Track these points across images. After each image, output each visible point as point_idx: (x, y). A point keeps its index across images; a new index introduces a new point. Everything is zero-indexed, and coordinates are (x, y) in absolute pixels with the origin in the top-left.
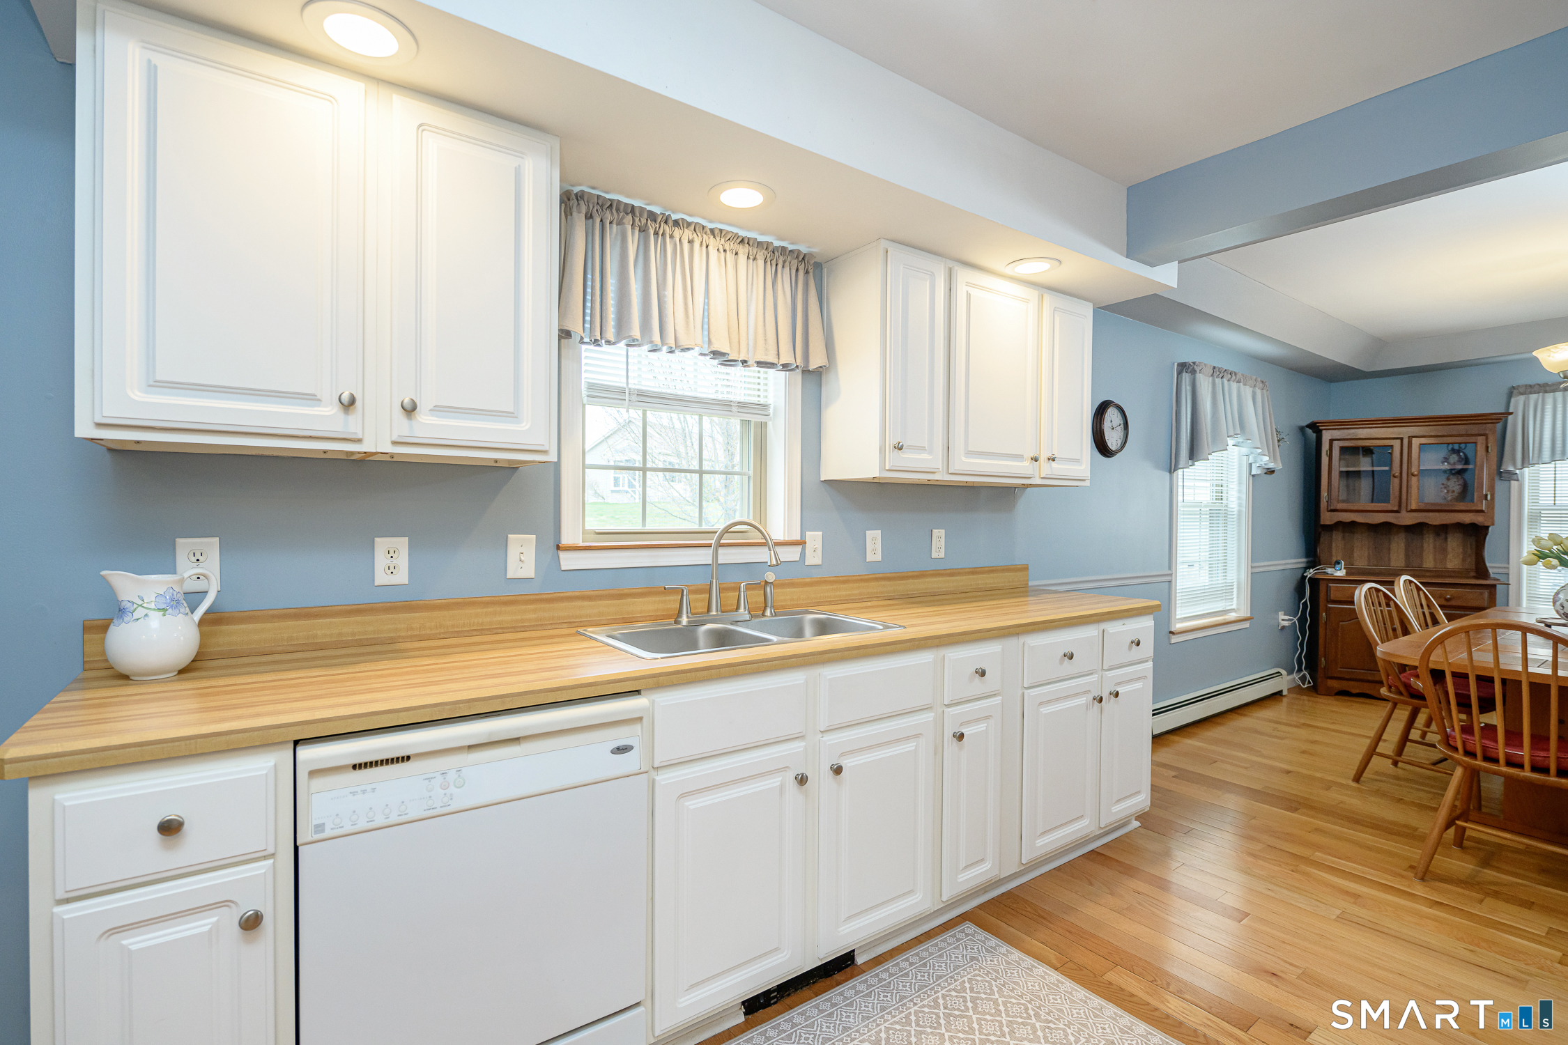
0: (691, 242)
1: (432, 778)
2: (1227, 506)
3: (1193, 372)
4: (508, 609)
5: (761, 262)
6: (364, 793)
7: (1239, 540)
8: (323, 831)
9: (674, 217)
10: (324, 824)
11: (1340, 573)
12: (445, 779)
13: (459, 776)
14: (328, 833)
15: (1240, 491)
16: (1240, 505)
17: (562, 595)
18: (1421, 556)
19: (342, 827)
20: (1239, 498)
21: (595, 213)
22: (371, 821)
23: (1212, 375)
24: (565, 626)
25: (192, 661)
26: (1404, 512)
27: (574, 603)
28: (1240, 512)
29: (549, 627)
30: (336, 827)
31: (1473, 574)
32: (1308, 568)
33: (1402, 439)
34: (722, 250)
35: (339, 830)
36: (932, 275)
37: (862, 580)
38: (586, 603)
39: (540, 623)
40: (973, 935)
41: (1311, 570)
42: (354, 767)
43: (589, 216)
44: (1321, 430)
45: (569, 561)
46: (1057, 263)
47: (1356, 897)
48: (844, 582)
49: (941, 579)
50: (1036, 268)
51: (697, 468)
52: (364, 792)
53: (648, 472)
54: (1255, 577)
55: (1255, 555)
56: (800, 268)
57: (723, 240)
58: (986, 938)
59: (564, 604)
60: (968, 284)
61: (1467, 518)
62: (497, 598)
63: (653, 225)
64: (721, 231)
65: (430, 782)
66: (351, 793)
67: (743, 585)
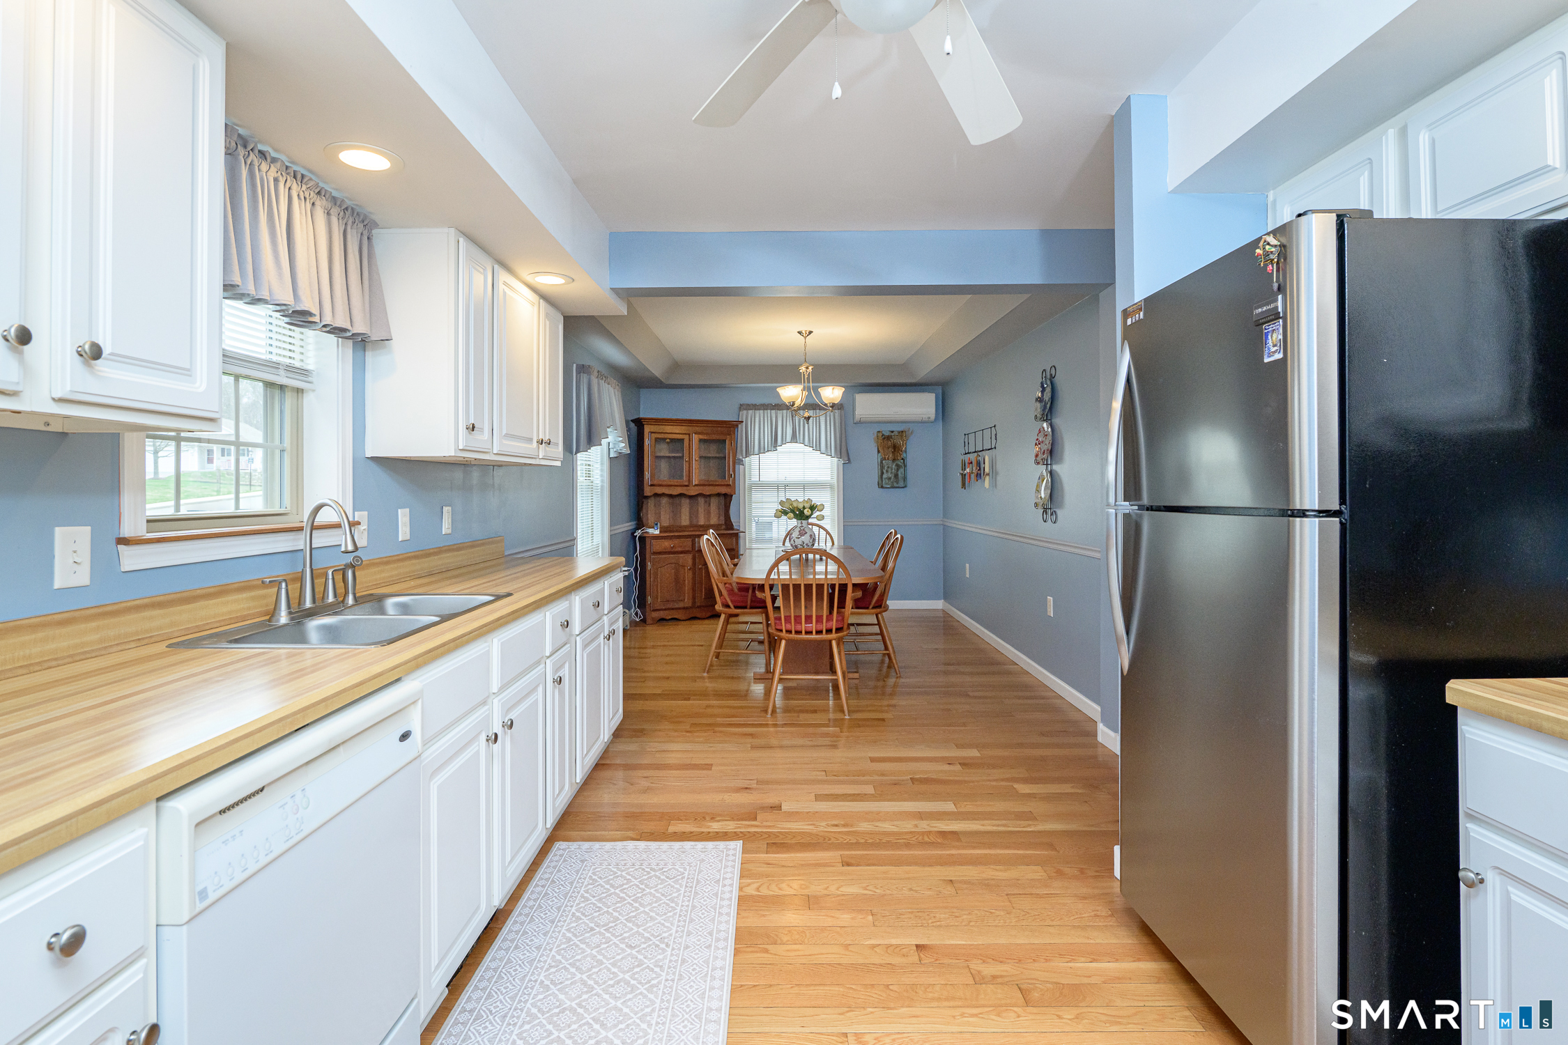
1: (285, 804)
2: (592, 482)
3: (589, 373)
6: (234, 840)
7: (602, 509)
8: (208, 896)
9: (260, 147)
10: (206, 888)
11: (655, 532)
13: (304, 796)
14: (212, 897)
15: (602, 470)
16: (602, 481)
17: (129, 604)
18: (697, 517)
19: (222, 886)
20: (602, 476)
22: (245, 870)
23: (597, 377)
24: (133, 645)
26: (691, 488)
27: (142, 614)
28: (602, 486)
29: (115, 649)
30: (217, 887)
31: (723, 527)
32: (638, 528)
33: (689, 434)
35: (220, 890)
36: (485, 269)
37: (399, 560)
39: (103, 645)
40: (569, 848)
41: (640, 531)
44: (643, 425)
46: (572, 281)
47: (752, 735)
48: (387, 563)
50: (551, 281)
51: (233, 438)
52: (234, 837)
53: (182, 443)
54: (612, 537)
55: (613, 523)
56: (364, 232)
57: (304, 187)
58: (580, 845)
59: (131, 617)
60: (505, 283)
61: (723, 490)
64: (303, 176)
65: (284, 809)
66: (223, 843)
67: (331, 571)
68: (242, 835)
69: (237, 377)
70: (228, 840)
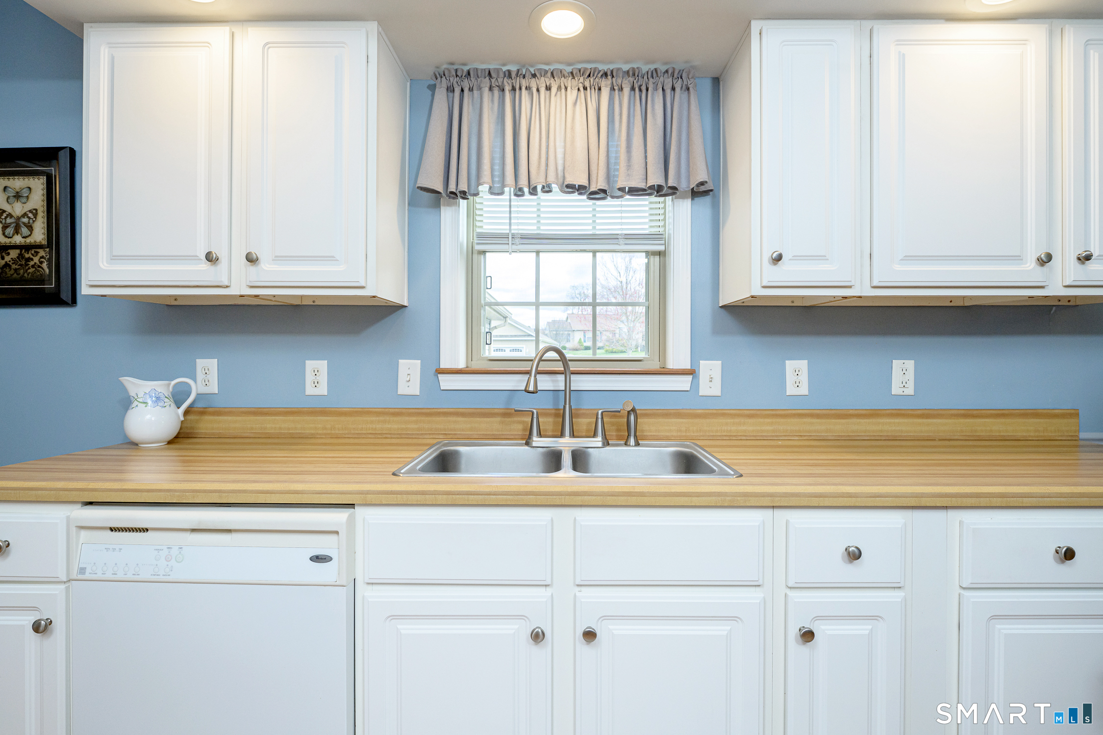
0: (548, 88)
1: (160, 550)
4: (396, 419)
5: (627, 90)
6: (113, 551)
8: (84, 573)
10: (86, 568)
12: (169, 552)
13: (180, 553)
14: (87, 576)
17: (439, 410)
19: (96, 574)
21: (455, 85)
22: (115, 574)
25: (175, 437)
27: (449, 418)
30: (93, 572)
34: (582, 89)
35: (94, 575)
36: (832, 45)
38: (460, 419)
42: (111, 529)
43: (450, 89)
45: (447, 382)
48: (751, 416)
49: (906, 420)
52: (114, 550)
59: (441, 418)
62: (387, 410)
63: (509, 82)
64: (580, 70)
65: (158, 552)
66: (106, 549)
67: (600, 412)
68: (120, 551)
69: (594, 252)
70: (109, 549)
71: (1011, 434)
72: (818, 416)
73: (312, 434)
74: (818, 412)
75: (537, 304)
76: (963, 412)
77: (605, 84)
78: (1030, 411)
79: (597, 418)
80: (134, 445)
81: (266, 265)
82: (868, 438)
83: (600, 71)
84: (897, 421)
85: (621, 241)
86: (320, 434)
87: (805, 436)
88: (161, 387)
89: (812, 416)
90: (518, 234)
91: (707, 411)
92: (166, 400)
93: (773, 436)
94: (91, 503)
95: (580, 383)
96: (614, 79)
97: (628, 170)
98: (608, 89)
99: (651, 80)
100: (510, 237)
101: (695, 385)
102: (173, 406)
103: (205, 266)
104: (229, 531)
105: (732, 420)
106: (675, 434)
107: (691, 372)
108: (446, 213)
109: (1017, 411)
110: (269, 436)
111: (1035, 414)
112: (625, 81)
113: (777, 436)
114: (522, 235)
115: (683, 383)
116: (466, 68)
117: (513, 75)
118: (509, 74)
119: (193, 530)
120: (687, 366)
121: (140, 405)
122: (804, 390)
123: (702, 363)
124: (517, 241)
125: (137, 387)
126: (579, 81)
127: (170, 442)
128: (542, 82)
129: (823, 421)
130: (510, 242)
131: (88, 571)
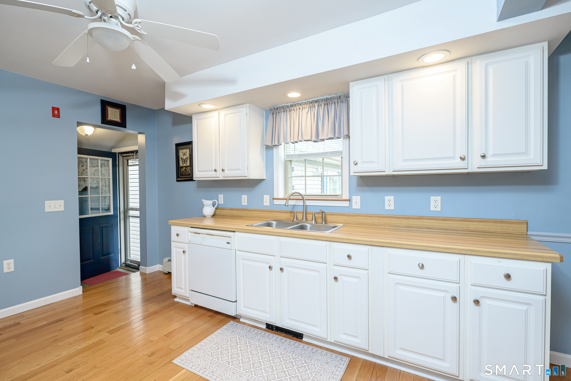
1: (202, 238)
4: (263, 213)
13: (205, 239)
17: (273, 211)
21: (274, 112)
22: (195, 242)
27: (276, 213)
36: (377, 86)
42: (195, 233)
43: (273, 114)
45: (276, 202)
59: (274, 213)
62: (260, 210)
67: (314, 213)
68: (196, 238)
70: (194, 237)
71: (488, 230)
72: (397, 218)
73: (243, 216)
74: (397, 216)
75: (305, 176)
76: (463, 219)
77: (316, 105)
78: (498, 220)
79: (313, 215)
80: (205, 216)
81: (226, 171)
82: (418, 227)
83: (314, 101)
84: (431, 221)
85: (329, 154)
86: (245, 216)
87: (391, 225)
88: (210, 202)
89: (394, 217)
90: (297, 154)
91: (354, 214)
92: (211, 205)
93: (379, 224)
94: (192, 227)
95: (308, 203)
96: (319, 103)
97: (322, 133)
98: (317, 106)
99: (330, 101)
100: (295, 156)
101: (351, 205)
102: (212, 207)
103: (214, 172)
104: (213, 235)
105: (363, 218)
106: (343, 222)
107: (349, 200)
108: (275, 150)
109: (491, 220)
110: (234, 216)
111: (502, 222)
112: (322, 103)
113: (380, 224)
114: (298, 154)
115: (346, 204)
116: (276, 107)
117: (289, 107)
118: (288, 107)
119: (207, 234)
120: (348, 198)
121: (205, 206)
122: (392, 207)
123: (353, 197)
124: (297, 157)
125: (206, 202)
126: (308, 106)
127: (212, 216)
128: (298, 107)
129: (399, 220)
130: (295, 157)
131: (191, 241)
